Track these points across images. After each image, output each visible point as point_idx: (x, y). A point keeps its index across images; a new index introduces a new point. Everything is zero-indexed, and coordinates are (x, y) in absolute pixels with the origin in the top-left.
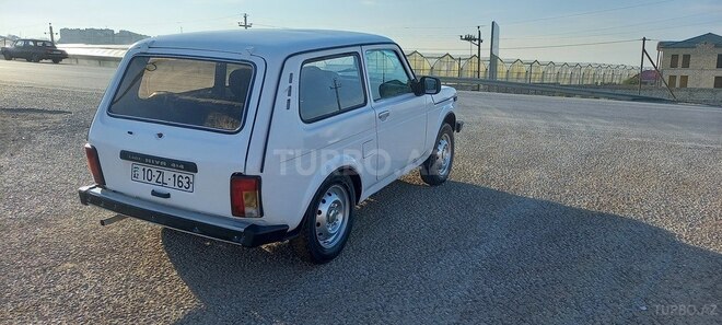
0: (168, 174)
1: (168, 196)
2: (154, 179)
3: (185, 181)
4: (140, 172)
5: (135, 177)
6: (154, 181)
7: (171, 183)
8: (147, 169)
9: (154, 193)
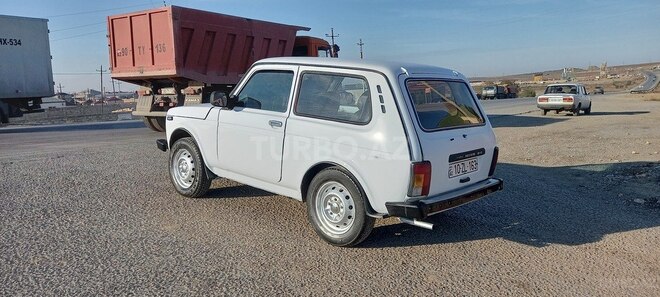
0: (467, 163)
1: (468, 179)
2: (461, 170)
3: (474, 164)
4: (454, 169)
5: (451, 174)
6: (460, 173)
7: (468, 170)
8: (457, 165)
9: (462, 181)
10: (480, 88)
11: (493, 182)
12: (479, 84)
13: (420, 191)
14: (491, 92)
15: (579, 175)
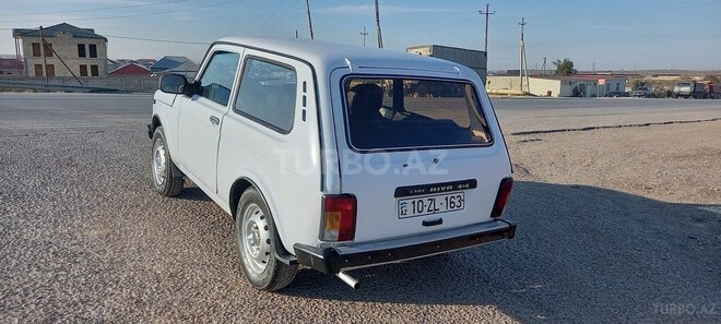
0: (440, 199)
1: (440, 222)
2: (426, 209)
3: (456, 201)
4: (409, 207)
5: (403, 213)
6: (425, 212)
7: (443, 208)
8: (417, 201)
9: (425, 224)
10: (673, 83)
11: (502, 226)
12: (672, 78)
13: (336, 233)
14: (686, 89)
15: (699, 221)
